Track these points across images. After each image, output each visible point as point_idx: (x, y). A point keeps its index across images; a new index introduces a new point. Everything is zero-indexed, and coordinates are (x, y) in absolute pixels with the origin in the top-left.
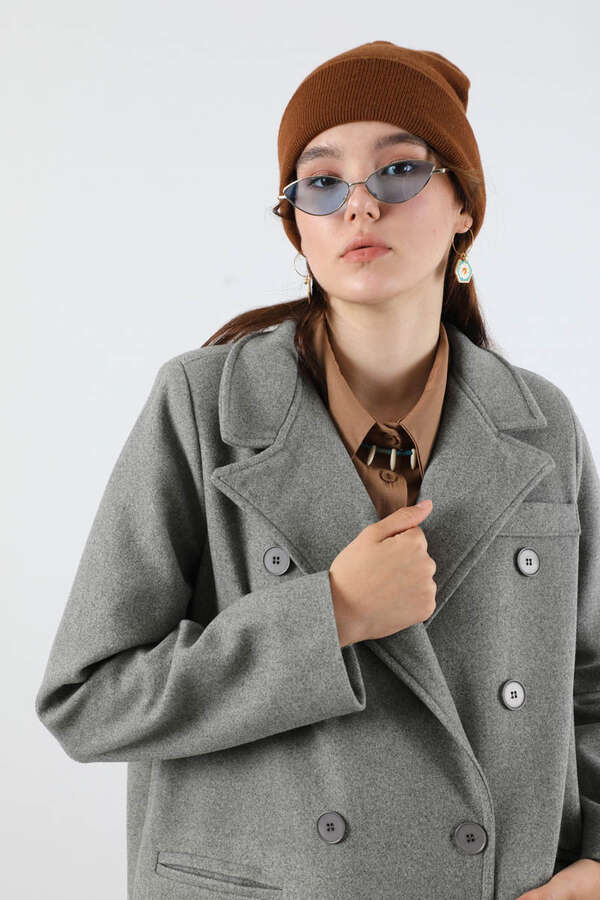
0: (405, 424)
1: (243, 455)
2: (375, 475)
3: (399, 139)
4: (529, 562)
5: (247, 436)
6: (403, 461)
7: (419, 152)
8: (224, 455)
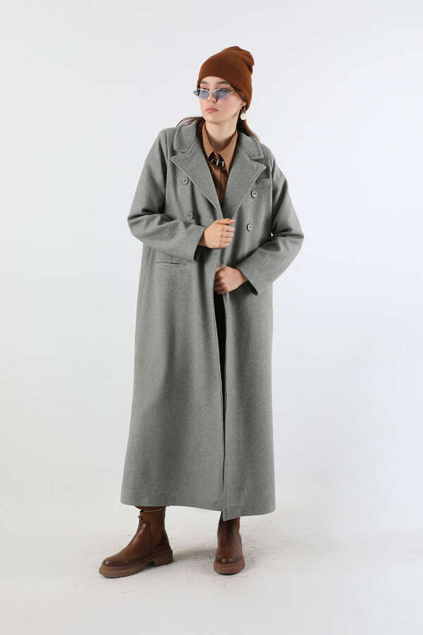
0: (220, 153)
1: (179, 154)
2: (212, 167)
3: (223, 83)
4: (255, 194)
5: (181, 149)
6: (220, 164)
7: (228, 86)
8: (173, 153)
